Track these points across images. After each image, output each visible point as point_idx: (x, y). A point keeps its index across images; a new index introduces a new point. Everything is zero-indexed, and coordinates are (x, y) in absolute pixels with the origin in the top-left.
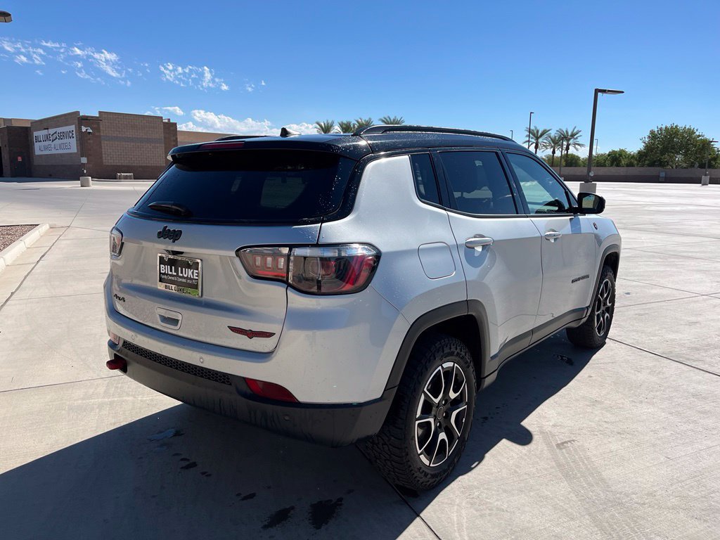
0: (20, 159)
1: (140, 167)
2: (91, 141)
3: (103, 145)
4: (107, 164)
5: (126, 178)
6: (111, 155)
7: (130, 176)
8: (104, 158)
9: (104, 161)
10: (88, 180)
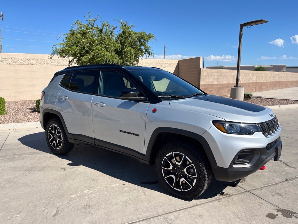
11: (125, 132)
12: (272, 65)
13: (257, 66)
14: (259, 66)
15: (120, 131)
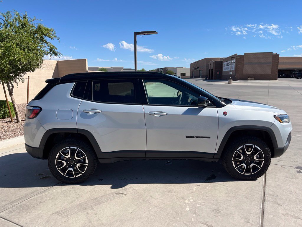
0: (218, 73)
1: (259, 75)
2: (240, 65)
3: (244, 66)
4: (245, 74)
5: (251, 80)
6: (247, 70)
7: (253, 79)
8: (244, 72)
9: (244, 73)
10: (231, 81)
11: (193, 137)
12: (112, 67)
13: (99, 68)
14: (102, 68)
15: (187, 137)
